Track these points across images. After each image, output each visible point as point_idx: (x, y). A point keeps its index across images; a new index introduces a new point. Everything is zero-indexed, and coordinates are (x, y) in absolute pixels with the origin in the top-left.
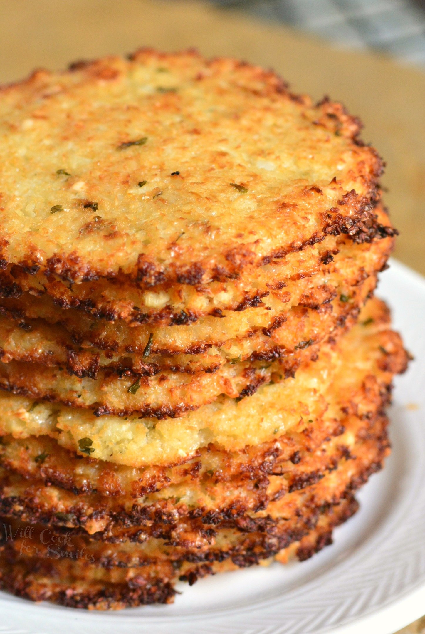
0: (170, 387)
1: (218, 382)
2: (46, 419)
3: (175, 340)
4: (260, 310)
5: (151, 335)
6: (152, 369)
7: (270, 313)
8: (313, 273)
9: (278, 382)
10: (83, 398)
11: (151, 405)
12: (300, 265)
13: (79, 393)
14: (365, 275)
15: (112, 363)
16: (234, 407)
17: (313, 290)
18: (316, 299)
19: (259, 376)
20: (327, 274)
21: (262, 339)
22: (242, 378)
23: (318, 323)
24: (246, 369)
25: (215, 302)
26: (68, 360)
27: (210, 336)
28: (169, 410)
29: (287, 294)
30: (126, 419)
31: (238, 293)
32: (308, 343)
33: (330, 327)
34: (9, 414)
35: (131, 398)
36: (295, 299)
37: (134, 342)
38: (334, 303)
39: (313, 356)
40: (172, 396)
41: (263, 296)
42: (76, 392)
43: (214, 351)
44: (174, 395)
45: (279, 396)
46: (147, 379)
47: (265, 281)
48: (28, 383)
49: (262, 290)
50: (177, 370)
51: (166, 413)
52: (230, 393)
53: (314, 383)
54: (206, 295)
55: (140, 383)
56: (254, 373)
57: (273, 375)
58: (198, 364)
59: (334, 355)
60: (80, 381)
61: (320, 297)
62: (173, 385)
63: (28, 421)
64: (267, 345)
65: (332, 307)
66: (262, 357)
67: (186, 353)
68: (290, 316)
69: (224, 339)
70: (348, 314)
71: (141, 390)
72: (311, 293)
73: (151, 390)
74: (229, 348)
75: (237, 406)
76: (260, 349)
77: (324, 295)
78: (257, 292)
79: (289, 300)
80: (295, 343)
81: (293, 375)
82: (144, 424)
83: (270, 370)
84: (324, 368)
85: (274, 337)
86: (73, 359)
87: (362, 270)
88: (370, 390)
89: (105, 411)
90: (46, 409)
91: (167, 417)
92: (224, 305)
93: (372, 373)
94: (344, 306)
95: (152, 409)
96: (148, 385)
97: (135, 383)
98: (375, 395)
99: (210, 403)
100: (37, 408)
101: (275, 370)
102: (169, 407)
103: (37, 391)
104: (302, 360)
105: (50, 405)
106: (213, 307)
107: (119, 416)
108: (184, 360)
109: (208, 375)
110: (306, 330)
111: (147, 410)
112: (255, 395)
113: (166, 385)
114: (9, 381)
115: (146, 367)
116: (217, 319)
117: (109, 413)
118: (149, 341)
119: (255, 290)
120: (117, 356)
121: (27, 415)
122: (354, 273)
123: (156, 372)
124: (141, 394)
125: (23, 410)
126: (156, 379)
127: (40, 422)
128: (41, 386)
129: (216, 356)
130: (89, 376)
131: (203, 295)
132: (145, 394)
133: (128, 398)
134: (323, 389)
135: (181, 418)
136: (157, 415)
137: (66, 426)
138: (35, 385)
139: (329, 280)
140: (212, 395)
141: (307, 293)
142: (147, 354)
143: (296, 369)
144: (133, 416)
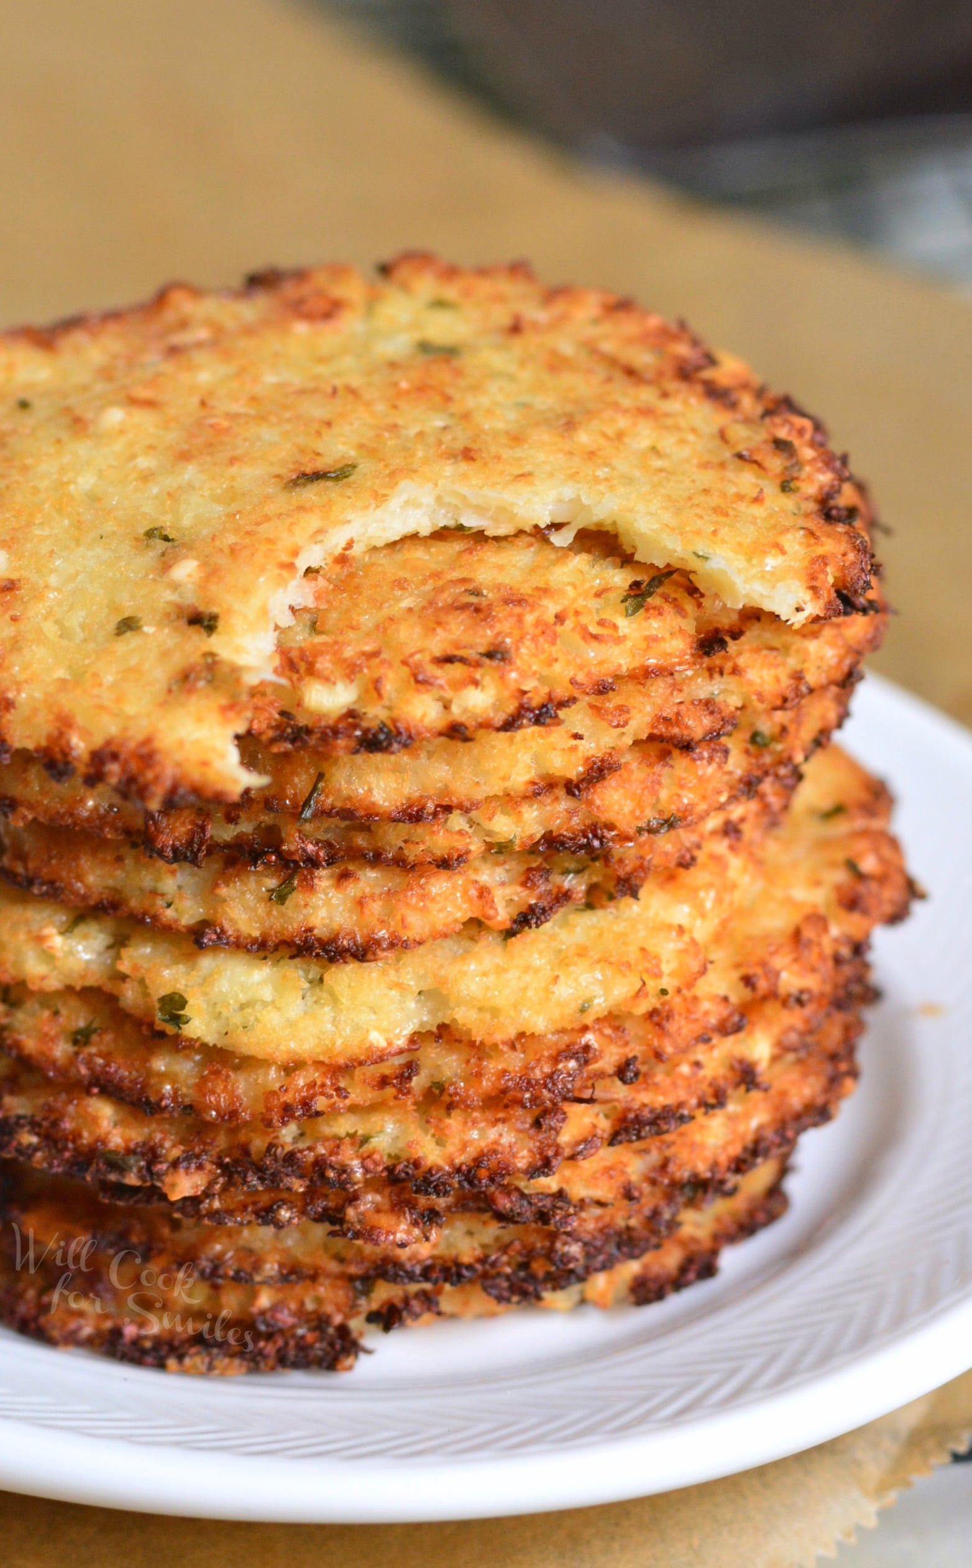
0: (359, 894)
1: (465, 892)
2: (100, 954)
3: (370, 790)
4: (558, 736)
5: (320, 776)
6: (322, 854)
7: (581, 748)
8: (678, 668)
9: (603, 907)
10: (176, 910)
11: (316, 932)
12: (649, 647)
13: (169, 898)
14: (804, 689)
15: (239, 836)
16: (499, 950)
17: (682, 707)
18: (687, 727)
19: (559, 888)
20: (717, 676)
21: (564, 804)
22: (519, 889)
23: (692, 781)
24: (530, 870)
25: (455, 709)
26: (146, 823)
27: (446, 786)
28: (355, 944)
29: (622, 709)
30: (265, 958)
31: (506, 694)
32: (670, 824)
33: (719, 793)
34: (22, 937)
35: (275, 913)
36: (639, 723)
37: (284, 790)
38: (735, 744)
39: (683, 857)
40: (362, 912)
41: (562, 704)
42: (162, 895)
43: (457, 821)
44: (367, 911)
45: (601, 935)
46: (312, 873)
47: (570, 673)
48: (64, 874)
49: (561, 693)
50: (376, 859)
51: (347, 950)
52: (489, 918)
53: (681, 913)
54: (436, 693)
55: (296, 882)
56: (547, 880)
57: (592, 889)
58: (422, 847)
59: (735, 863)
60: (173, 873)
61: (697, 725)
62: (368, 890)
63: (59, 954)
64: (575, 820)
65: (726, 752)
66: (563, 844)
67: (395, 820)
68: (629, 759)
69: (479, 794)
70: (766, 773)
71: (297, 898)
72: (678, 714)
73: (318, 899)
74: (490, 819)
75: (505, 946)
76: (559, 828)
77: (707, 721)
78: (549, 694)
79: (626, 723)
80: (638, 818)
81: (634, 893)
82: (301, 973)
83: (586, 876)
84: (709, 886)
85: (590, 803)
86: (155, 823)
87: (798, 676)
88: (809, 944)
89: (219, 938)
90: (101, 931)
91: (349, 959)
92: (474, 716)
93: (822, 910)
94: (758, 756)
95: (319, 940)
96: (311, 888)
97: (287, 881)
98: (822, 957)
99: (445, 936)
100: (81, 929)
101: (595, 879)
102: (354, 938)
103: (82, 891)
104: (655, 862)
105: (109, 923)
106: (451, 718)
107: (248, 951)
108: (393, 838)
109: (444, 874)
110: (664, 794)
111: (306, 941)
112: (547, 926)
113: (353, 889)
114: (26, 868)
115: (310, 848)
116: (461, 746)
117: (227, 944)
118: (315, 789)
119: (545, 690)
120: (249, 820)
121: (58, 941)
122: (778, 680)
123: (331, 861)
124: (297, 905)
125: (50, 931)
126: (331, 876)
127: (87, 957)
128: (91, 879)
129: (461, 833)
130: (185, 858)
131: (428, 691)
132: (306, 905)
133: (269, 913)
134: (702, 930)
135: (380, 964)
136: (327, 952)
137: (136, 968)
138: (79, 878)
139: (722, 692)
140: (450, 919)
141: (668, 712)
142: (308, 814)
143: (643, 880)
144: (278, 954)
